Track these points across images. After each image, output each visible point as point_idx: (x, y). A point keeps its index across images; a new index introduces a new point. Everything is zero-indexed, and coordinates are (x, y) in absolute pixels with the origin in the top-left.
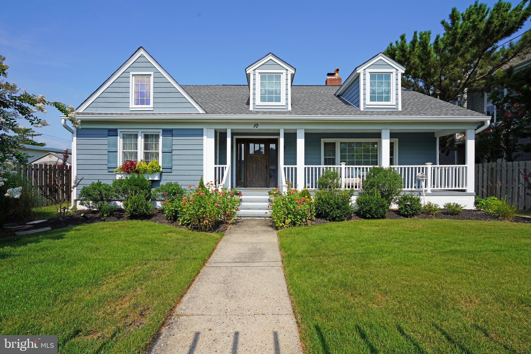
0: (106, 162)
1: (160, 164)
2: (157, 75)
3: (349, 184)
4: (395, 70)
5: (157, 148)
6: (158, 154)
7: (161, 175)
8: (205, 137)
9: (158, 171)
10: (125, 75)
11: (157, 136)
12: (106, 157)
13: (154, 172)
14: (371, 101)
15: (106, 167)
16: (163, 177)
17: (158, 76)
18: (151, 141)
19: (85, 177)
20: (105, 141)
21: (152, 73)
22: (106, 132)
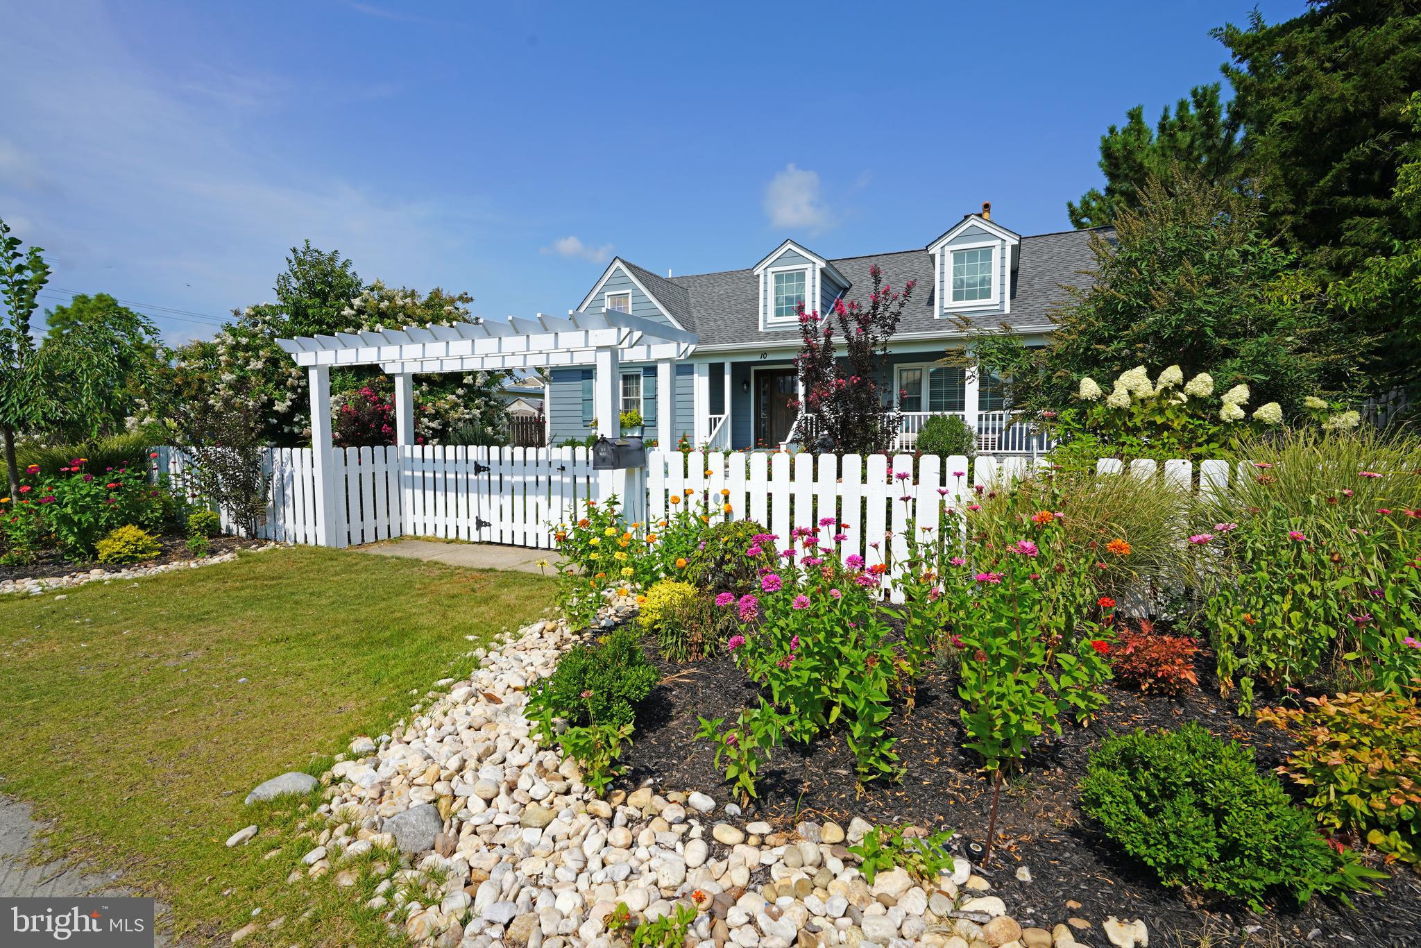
0: (580, 414)
1: (642, 415)
2: (637, 293)
3: (907, 442)
4: (999, 242)
5: (638, 394)
6: (639, 401)
7: (642, 430)
8: (696, 376)
9: (638, 424)
10: (600, 297)
11: (638, 377)
12: (580, 407)
13: (632, 426)
14: (955, 299)
15: (580, 420)
16: (646, 433)
17: (638, 295)
18: (632, 385)
19: (559, 433)
20: (578, 385)
21: (630, 291)
22: (580, 374)
